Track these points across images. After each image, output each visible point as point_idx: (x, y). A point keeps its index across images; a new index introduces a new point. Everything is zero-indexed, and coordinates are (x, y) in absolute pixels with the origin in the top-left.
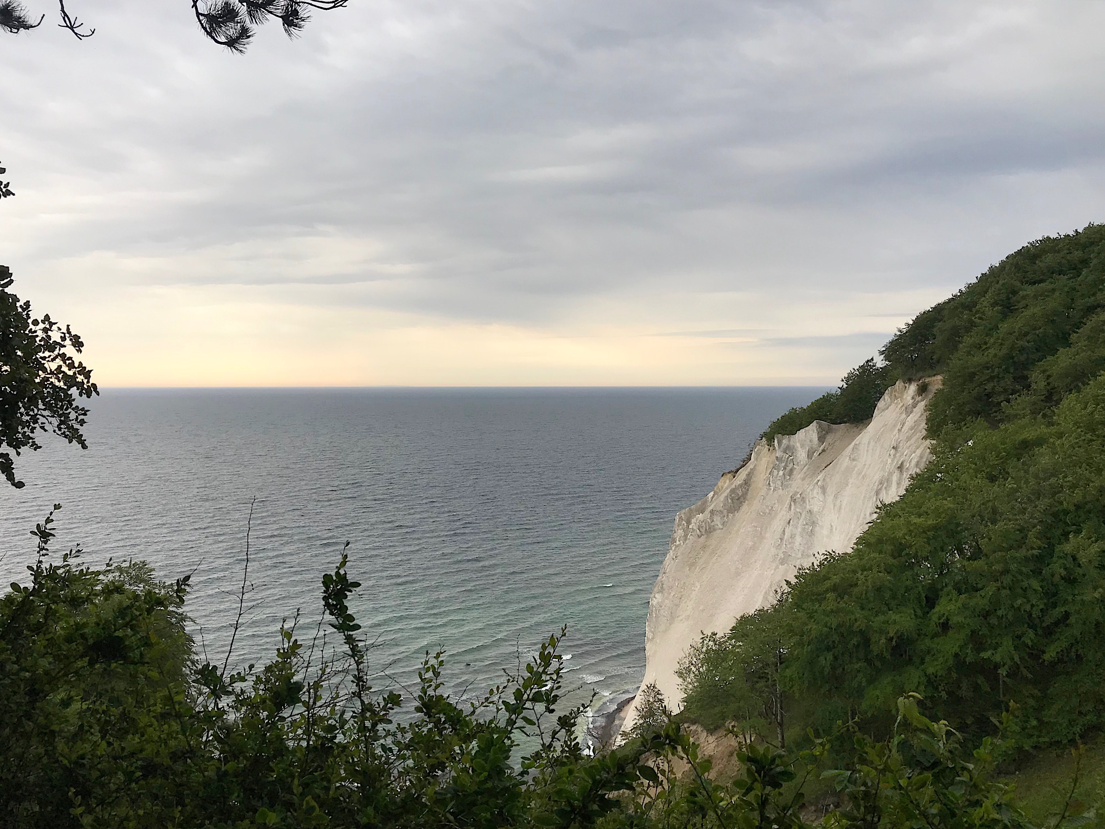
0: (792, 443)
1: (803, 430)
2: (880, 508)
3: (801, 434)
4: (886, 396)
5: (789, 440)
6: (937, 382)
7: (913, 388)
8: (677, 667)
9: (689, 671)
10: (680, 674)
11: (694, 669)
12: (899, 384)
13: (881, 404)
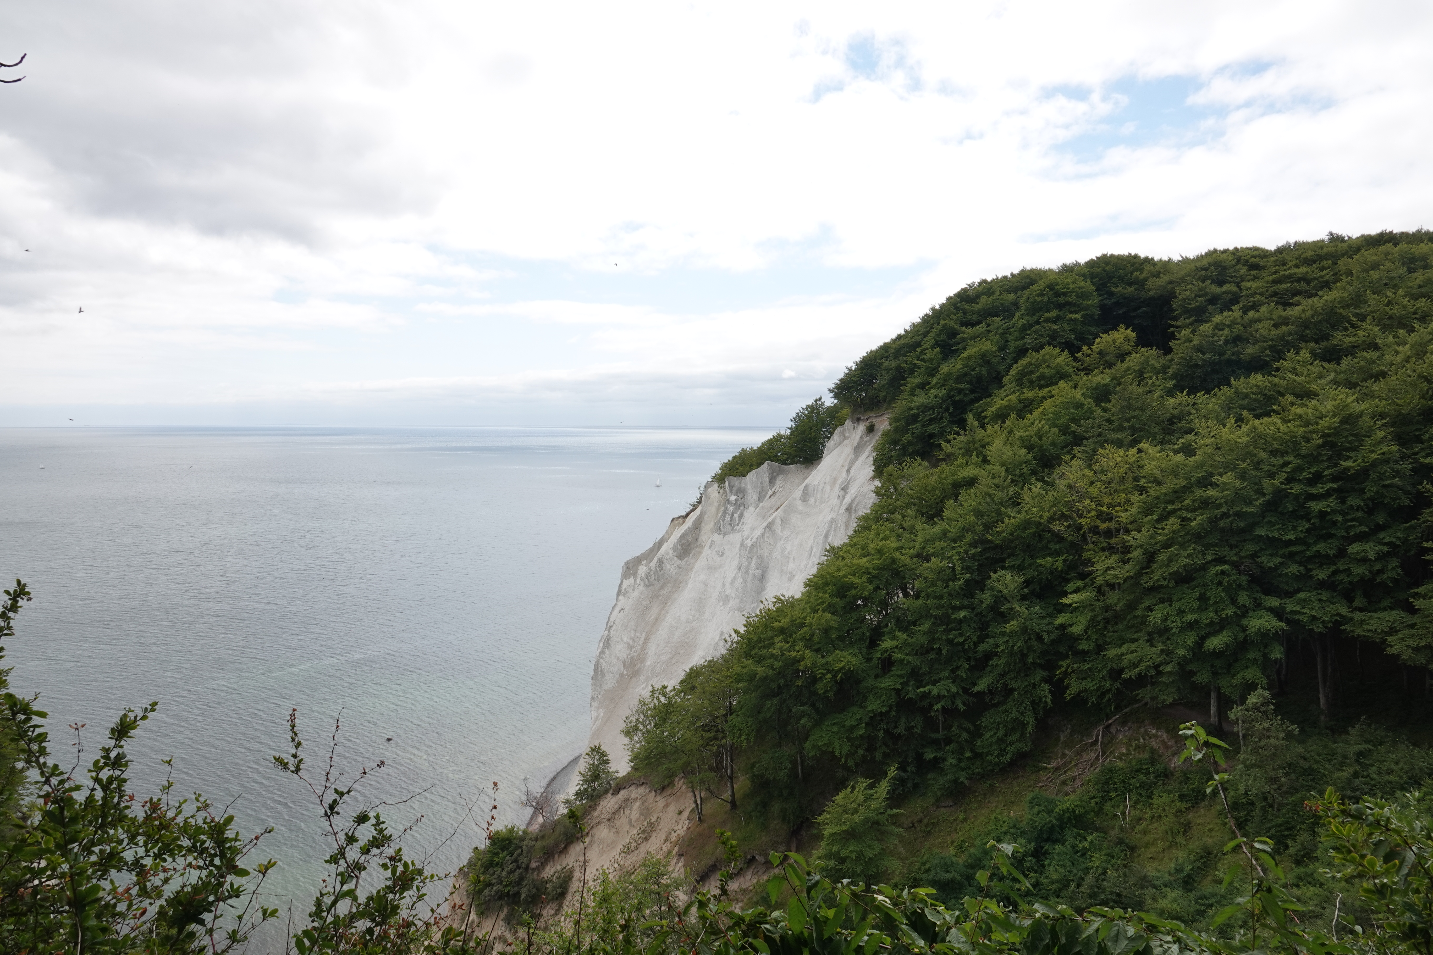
0: (743, 485)
1: (753, 472)
2: (828, 551)
3: (752, 476)
4: (836, 437)
5: (740, 483)
6: (884, 424)
7: (861, 428)
8: (623, 726)
9: (636, 729)
10: (627, 733)
11: (641, 727)
12: (848, 423)
13: (830, 444)
